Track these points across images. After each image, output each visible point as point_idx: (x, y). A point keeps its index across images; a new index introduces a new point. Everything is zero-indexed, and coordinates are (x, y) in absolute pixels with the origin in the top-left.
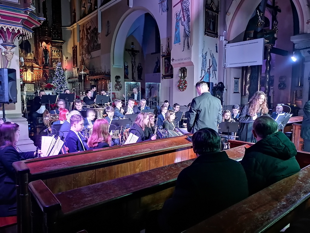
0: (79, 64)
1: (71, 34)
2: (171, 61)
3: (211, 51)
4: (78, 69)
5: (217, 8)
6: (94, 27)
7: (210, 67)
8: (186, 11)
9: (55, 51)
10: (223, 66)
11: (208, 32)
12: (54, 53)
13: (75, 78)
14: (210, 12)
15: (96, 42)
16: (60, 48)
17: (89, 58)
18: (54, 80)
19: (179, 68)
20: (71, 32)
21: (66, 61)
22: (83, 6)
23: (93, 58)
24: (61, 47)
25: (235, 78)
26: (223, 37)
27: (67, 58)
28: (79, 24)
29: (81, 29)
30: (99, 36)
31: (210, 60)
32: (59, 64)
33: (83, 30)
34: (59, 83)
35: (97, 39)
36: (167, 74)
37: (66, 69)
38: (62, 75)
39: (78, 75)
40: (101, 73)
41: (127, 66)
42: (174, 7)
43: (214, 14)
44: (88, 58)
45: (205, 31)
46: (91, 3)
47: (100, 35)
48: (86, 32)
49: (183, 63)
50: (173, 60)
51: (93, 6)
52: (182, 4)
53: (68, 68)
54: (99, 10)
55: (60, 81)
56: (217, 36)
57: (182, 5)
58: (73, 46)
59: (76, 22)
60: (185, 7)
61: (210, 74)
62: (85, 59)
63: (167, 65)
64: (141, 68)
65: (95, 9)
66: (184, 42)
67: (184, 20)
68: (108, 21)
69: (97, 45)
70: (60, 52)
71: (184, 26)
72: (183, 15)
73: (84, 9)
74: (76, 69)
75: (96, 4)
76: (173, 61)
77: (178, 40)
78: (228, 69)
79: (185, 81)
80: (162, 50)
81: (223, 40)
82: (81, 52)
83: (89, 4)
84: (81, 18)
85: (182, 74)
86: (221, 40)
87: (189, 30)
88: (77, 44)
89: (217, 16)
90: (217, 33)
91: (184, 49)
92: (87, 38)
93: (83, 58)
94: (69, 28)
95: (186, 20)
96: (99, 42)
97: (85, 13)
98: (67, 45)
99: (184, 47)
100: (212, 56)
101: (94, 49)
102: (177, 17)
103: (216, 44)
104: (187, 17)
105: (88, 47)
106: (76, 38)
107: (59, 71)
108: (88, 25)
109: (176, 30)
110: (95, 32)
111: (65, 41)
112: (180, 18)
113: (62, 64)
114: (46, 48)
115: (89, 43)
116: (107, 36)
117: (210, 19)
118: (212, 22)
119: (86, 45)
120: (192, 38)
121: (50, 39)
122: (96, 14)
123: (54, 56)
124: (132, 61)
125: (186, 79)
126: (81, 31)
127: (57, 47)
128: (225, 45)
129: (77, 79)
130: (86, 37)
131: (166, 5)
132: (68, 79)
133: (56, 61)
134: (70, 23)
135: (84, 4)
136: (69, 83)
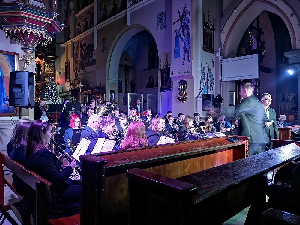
0: (72, 78)
1: (65, 50)
2: (171, 75)
3: (208, 65)
4: (71, 84)
5: (213, 27)
6: (90, 44)
7: (208, 80)
8: (186, 29)
9: (48, 66)
10: (220, 80)
11: (206, 48)
12: (47, 68)
13: (68, 92)
14: (207, 30)
15: (91, 58)
16: (53, 64)
17: (83, 73)
18: (46, 94)
19: (178, 81)
20: (65, 48)
21: (59, 76)
22: (79, 24)
23: (87, 73)
24: (54, 62)
25: (230, 92)
26: (220, 53)
27: (60, 73)
28: (74, 41)
29: (75, 45)
31: (208, 73)
32: (52, 78)
33: (78, 47)
34: (51, 98)
35: (92, 55)
36: (166, 87)
37: (58, 84)
38: (54, 90)
39: (71, 89)
40: (96, 87)
41: (121, 81)
42: (174, 24)
43: (211, 32)
44: (82, 73)
45: (203, 47)
46: (87, 22)
47: (95, 51)
48: (80, 49)
49: (183, 76)
50: (173, 73)
51: (89, 25)
52: (181, 22)
53: (60, 83)
54: (95, 27)
55: (52, 95)
56: (213, 51)
58: (66, 61)
59: (70, 39)
60: (185, 24)
61: (208, 87)
62: (79, 74)
63: (166, 78)
64: (134, 83)
65: (91, 27)
66: (184, 57)
67: (184, 36)
68: (104, 38)
69: (92, 61)
70: (53, 67)
71: (184, 42)
72: (183, 31)
73: (79, 27)
74: (69, 84)
75: (92, 22)
77: (177, 54)
78: (224, 83)
79: (185, 93)
80: (160, 64)
81: (219, 55)
82: (75, 68)
83: (84, 23)
84: (75, 36)
85: (183, 87)
86: (217, 55)
87: (189, 45)
88: (71, 59)
89: (213, 33)
90: (213, 49)
91: (184, 63)
92: (82, 54)
93: (77, 73)
94: (63, 45)
95: (186, 36)
96: (95, 57)
97: (80, 31)
98: (60, 60)
99: (184, 61)
100: (210, 70)
101: (88, 64)
102: (176, 33)
103: (213, 59)
104: (187, 33)
105: (82, 62)
106: (70, 55)
107: (51, 85)
108: (82, 42)
109: (176, 45)
110: (90, 48)
111: (58, 57)
112: (180, 34)
113: (54, 78)
114: (39, 63)
115: (83, 58)
116: (103, 51)
117: (207, 36)
118: (210, 39)
119: (80, 60)
120: (192, 52)
121: (43, 54)
122: (92, 31)
123: (47, 71)
124: (126, 77)
125: (186, 91)
126: (75, 47)
127: (50, 62)
128: (221, 61)
129: (70, 93)
130: (80, 53)
131: (164, 23)
132: (60, 94)
133: (48, 75)
134: (64, 40)
135: (80, 22)
136: (61, 98)
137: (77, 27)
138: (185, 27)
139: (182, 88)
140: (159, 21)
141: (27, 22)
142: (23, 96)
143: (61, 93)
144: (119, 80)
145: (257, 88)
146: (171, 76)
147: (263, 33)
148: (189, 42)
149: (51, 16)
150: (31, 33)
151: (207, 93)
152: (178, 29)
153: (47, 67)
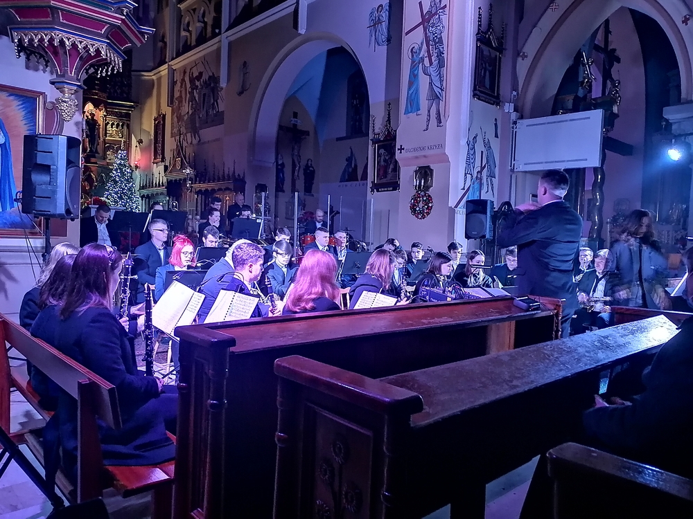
0: (168, 155)
1: (154, 88)
2: (397, 152)
3: (485, 133)
4: (166, 168)
5: (501, 43)
6: (211, 74)
7: (482, 168)
8: (435, 45)
9: (113, 124)
10: (510, 168)
11: (481, 92)
12: (112, 130)
13: (159, 186)
14: (486, 49)
15: (214, 109)
16: (125, 120)
17: (195, 142)
18: (108, 190)
19: (415, 168)
20: (154, 85)
21: (138, 148)
22: (186, 28)
23: (204, 143)
24: (128, 116)
26: (512, 105)
27: (140, 142)
28: (174, 67)
29: (178, 77)
30: (222, 94)
31: (482, 152)
32: (122, 153)
33: (183, 80)
34: (121, 198)
35: (216, 101)
36: (384, 181)
37: (137, 167)
38: (127, 180)
39: (165, 180)
40: (223, 176)
41: (283, 165)
42: (407, 34)
43: (494, 54)
44: (191, 143)
45: (475, 89)
46: (205, 23)
47: (223, 91)
48: (188, 85)
49: (425, 156)
50: (401, 149)
51: (209, 29)
53: (142, 165)
54: (224, 36)
55: (123, 193)
56: (498, 101)
57: (425, 30)
58: (155, 115)
59: (166, 63)
60: (434, 34)
61: (481, 184)
62: (185, 144)
63: (385, 161)
64: (311, 169)
65: (214, 35)
66: (429, 111)
67: (431, 64)
68: (245, 63)
69: (215, 115)
70: (125, 127)
71: (430, 76)
72: (428, 51)
73: (188, 34)
74: (161, 168)
75: (217, 23)
76: (401, 152)
77: (413, 105)
78: (520, 176)
79: (429, 196)
80: (374, 127)
81: (512, 111)
82: (175, 130)
83: (200, 25)
84: (178, 55)
85: (423, 181)
86: (506, 111)
87: (442, 85)
88: (167, 110)
89: (500, 58)
90: (498, 94)
91: (427, 126)
92: (192, 99)
93: (180, 142)
94: (148, 76)
95: (435, 63)
96: (222, 107)
97: (189, 43)
98: (141, 112)
99: (429, 120)
100: (487, 145)
101: (207, 123)
102: (413, 56)
103: (496, 119)
104: (437, 56)
105: (192, 117)
106: (165, 99)
107: (120, 169)
108: (194, 69)
109: (411, 84)
110: (213, 85)
111: (137, 104)
112: (421, 58)
113: (128, 153)
114: (93, 118)
115: (196, 110)
116: (240, 93)
117: (485, 65)
118: (490, 72)
119: (188, 112)
120: (447, 101)
121: (103, 96)
122: (216, 45)
123: (111, 136)
124: (293, 154)
125: (431, 192)
126: (178, 82)
127: (119, 115)
128: (515, 123)
129: (163, 189)
130: (188, 96)
131: (385, 31)
132: (140, 189)
133: (113, 146)
134: (151, 64)
135: (189, 23)
136: (142, 199)
137: (183, 33)
138: (434, 40)
139: (422, 184)
140: (374, 25)
141: (65, 21)
142: (54, 192)
143: (142, 188)
144: (277, 163)
145: (598, 189)
146: (398, 155)
147: (618, 60)
148: (440, 77)
149: (119, 8)
150: (74, 45)
151: (480, 197)
152: (417, 47)
153: (112, 127)
